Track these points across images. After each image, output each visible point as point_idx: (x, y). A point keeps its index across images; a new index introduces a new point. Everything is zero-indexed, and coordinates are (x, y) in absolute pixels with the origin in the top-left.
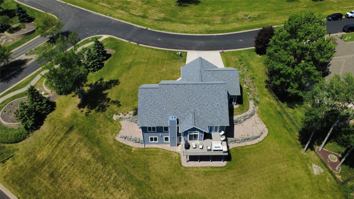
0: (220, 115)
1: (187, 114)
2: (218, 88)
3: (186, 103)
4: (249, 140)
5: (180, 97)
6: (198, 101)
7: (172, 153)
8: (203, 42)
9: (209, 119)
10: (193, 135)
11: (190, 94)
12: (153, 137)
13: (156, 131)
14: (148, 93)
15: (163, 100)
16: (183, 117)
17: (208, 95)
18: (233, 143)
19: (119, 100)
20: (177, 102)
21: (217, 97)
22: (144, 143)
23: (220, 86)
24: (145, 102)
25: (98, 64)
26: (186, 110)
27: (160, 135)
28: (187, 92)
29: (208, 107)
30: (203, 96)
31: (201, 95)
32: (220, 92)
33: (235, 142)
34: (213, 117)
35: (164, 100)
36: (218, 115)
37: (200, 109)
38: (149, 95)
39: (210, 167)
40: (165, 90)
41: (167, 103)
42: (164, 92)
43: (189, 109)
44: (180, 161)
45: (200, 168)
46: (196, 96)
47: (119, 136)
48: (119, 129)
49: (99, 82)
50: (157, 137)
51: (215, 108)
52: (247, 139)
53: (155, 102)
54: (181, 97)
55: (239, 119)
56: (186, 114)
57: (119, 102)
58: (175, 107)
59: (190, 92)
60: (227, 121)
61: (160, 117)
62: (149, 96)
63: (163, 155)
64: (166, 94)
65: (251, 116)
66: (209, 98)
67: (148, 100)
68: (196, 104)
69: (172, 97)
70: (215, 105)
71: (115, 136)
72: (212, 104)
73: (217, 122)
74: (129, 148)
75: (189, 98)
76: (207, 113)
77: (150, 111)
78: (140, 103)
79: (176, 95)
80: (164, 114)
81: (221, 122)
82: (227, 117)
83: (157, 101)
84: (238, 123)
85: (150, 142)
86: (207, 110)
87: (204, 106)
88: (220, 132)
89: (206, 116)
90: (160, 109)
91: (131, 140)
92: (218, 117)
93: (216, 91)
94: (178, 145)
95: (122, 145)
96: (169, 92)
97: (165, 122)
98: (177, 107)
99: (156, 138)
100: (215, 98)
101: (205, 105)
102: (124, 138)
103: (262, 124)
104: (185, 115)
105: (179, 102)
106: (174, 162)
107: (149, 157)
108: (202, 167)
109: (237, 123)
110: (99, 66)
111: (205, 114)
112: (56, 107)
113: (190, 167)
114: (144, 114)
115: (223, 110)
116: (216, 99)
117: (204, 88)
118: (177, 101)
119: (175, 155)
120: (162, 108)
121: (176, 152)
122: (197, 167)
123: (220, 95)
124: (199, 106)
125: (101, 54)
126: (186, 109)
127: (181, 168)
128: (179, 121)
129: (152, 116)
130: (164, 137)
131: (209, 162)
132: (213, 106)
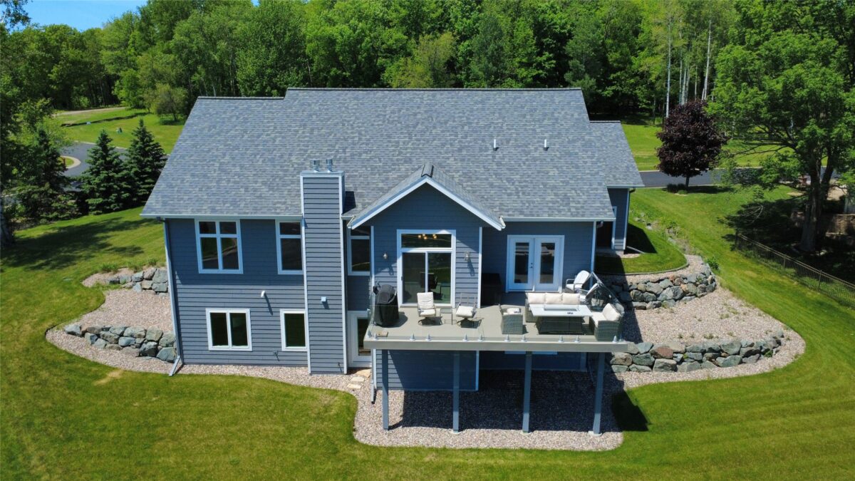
0: (563, 182)
1: (400, 176)
2: (545, 102)
3: (398, 142)
4: (720, 360)
5: (373, 125)
6: (452, 137)
7: (317, 393)
9: (509, 195)
10: (422, 255)
11: (419, 116)
12: (228, 312)
13: (240, 271)
14: (233, 111)
15: (297, 131)
16: (381, 185)
17: (500, 121)
18: (639, 371)
20: (357, 139)
21: (540, 127)
22: (181, 354)
23: (553, 97)
24: (211, 136)
25: (126, 190)
26: (394, 164)
27: (262, 295)
28: (407, 110)
29: (499, 154)
30: (477, 123)
31: (468, 119)
32: (553, 113)
33: (651, 367)
34: (526, 186)
35: (300, 132)
36: (552, 182)
37: (463, 160)
38: (238, 118)
39: (522, 450)
40: (310, 105)
41: (308, 141)
42: (303, 111)
43: (408, 161)
44: (351, 423)
45: (460, 453)
46: (446, 122)
47: (71, 327)
48: (86, 309)
50: (246, 311)
51: (535, 159)
52: (709, 355)
53: (259, 137)
54: (378, 125)
55: (655, 288)
56: (393, 175)
58: (344, 152)
59: (422, 110)
60: (601, 203)
61: (264, 183)
62: (234, 119)
63: (260, 399)
64: (311, 115)
65: (704, 290)
66: (505, 128)
67: (227, 132)
68: (443, 145)
69: (336, 124)
70: (536, 149)
71: (53, 326)
72: (519, 147)
73: (551, 205)
74: (94, 369)
75: (415, 127)
76: (496, 174)
77: (221, 164)
78: (186, 140)
79: (357, 118)
80: (285, 176)
81: (568, 204)
82: (597, 189)
83: (268, 135)
84: (648, 305)
85: (211, 347)
86: (499, 164)
87: (481, 150)
88: (569, 277)
89: (491, 185)
90: (272, 160)
91: (122, 341)
92: (554, 187)
93: (535, 110)
94: (352, 370)
95: (61, 358)
96: (327, 109)
97: (285, 203)
98: (352, 155)
99: (243, 315)
100: (534, 130)
101: (486, 151)
102: (88, 335)
103: (760, 315)
104: (387, 179)
105: (369, 140)
106: (312, 424)
107: (182, 403)
108: (472, 450)
109: (643, 300)
110: (126, 195)
111: (487, 179)
113: (401, 449)
114: (193, 175)
115: (577, 167)
116: (538, 130)
117: (482, 102)
118: (357, 135)
119: (326, 400)
120: (281, 156)
121: (335, 392)
122: (445, 449)
123: (557, 119)
124: (460, 150)
125: (148, 173)
126: (398, 160)
127: (345, 449)
128: (357, 200)
129: (229, 181)
130: (283, 312)
131: (521, 432)
132: (527, 153)
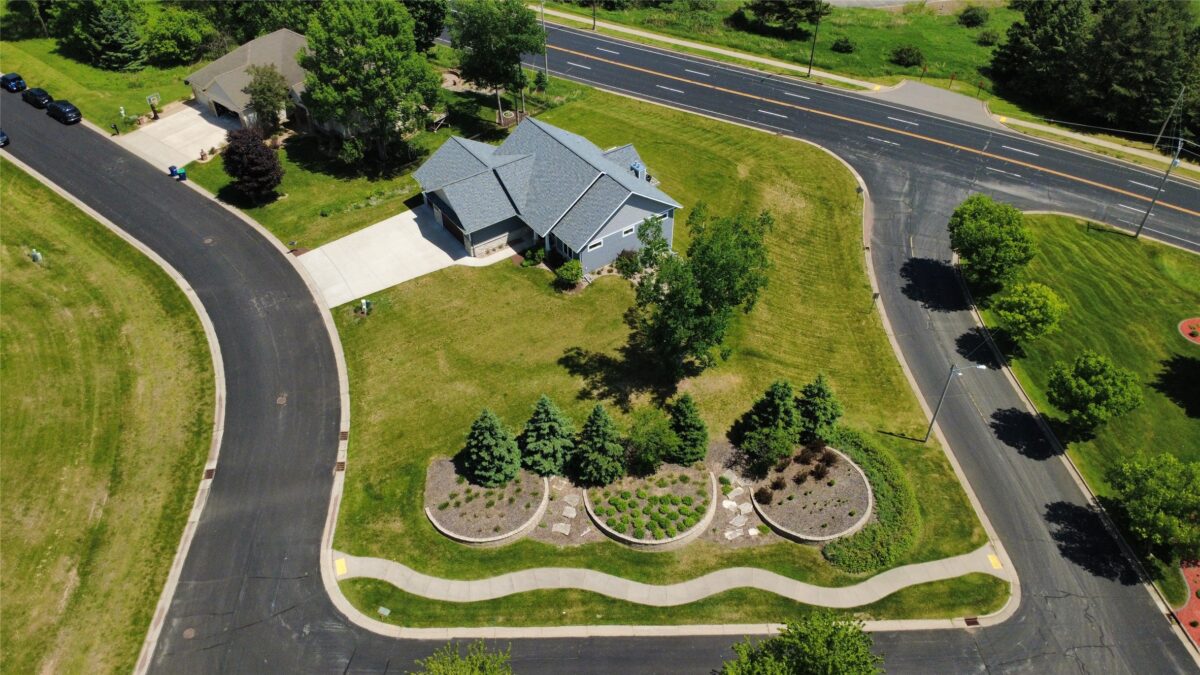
8: (254, 301)
19: (621, 318)
49: (595, 393)
57: (626, 316)
112: (737, 422)
